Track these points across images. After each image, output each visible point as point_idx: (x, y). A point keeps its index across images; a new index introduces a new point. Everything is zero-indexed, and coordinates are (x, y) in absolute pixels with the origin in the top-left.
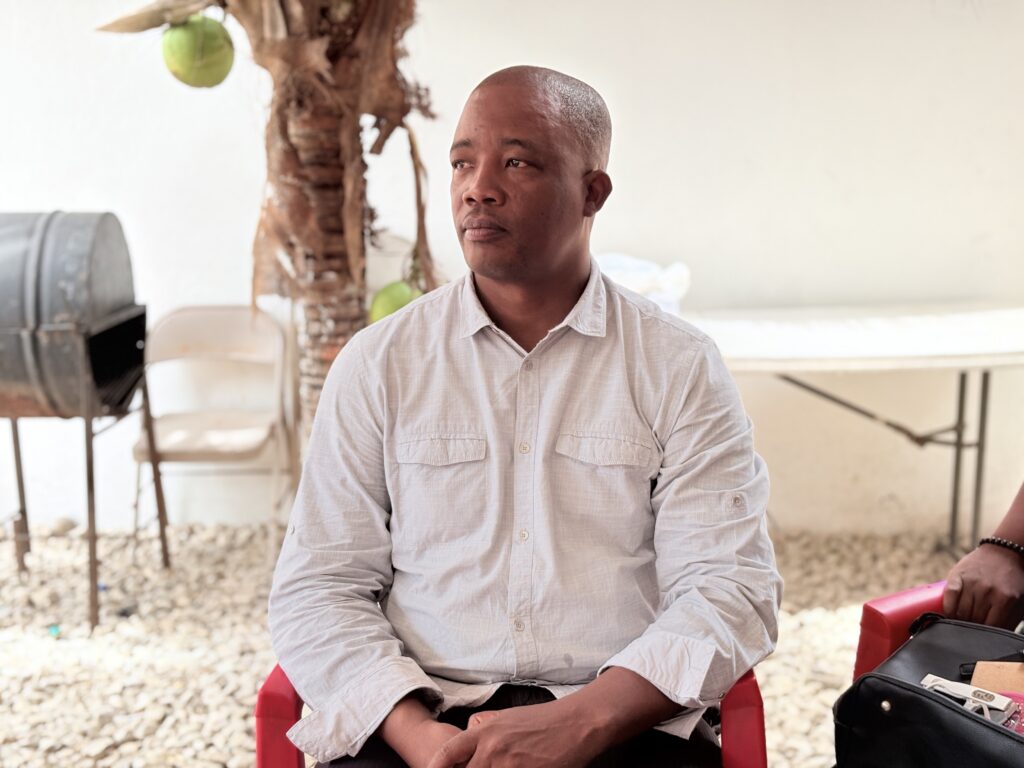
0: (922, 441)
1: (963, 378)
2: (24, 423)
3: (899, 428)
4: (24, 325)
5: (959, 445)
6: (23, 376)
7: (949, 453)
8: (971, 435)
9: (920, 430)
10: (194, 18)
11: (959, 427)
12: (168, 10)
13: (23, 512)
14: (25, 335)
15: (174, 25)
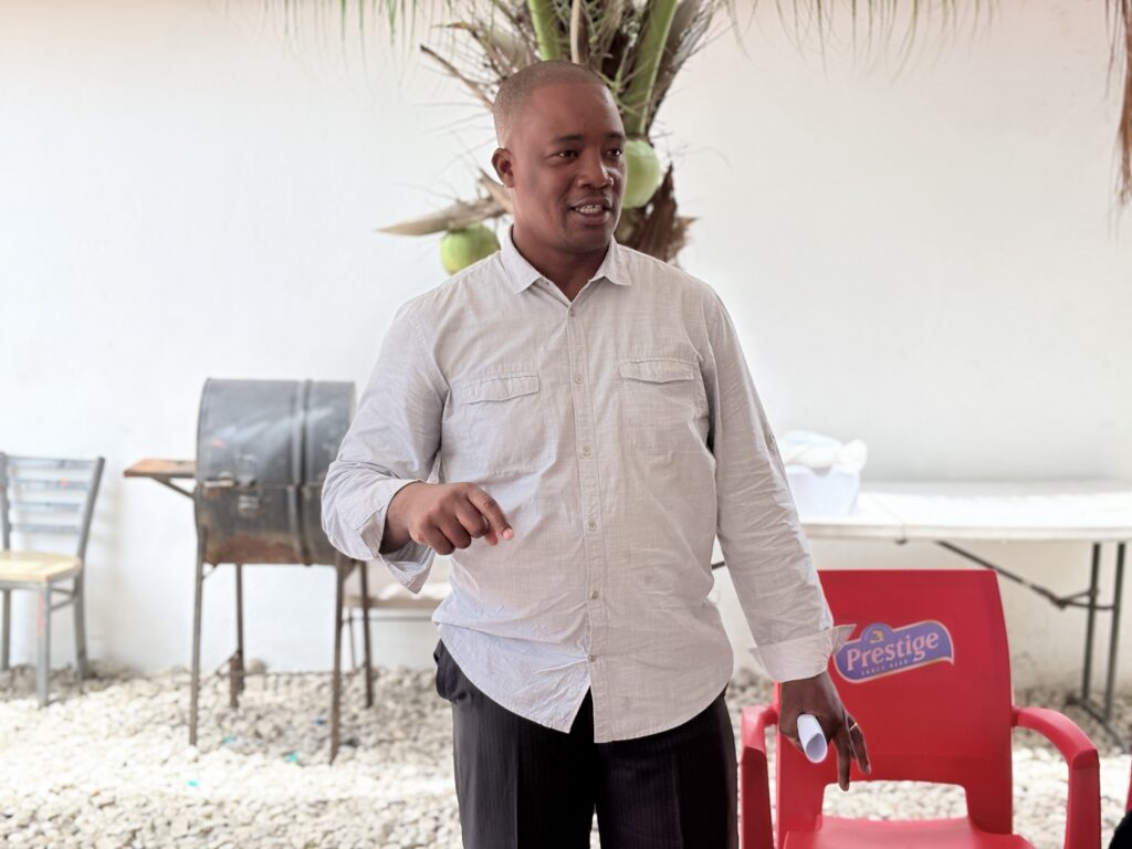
0: (1062, 603)
1: (1097, 549)
2: (248, 569)
3: (1042, 592)
4: (290, 481)
5: (1092, 607)
6: (283, 526)
7: (1084, 613)
8: (1105, 597)
9: (1061, 593)
10: (474, 226)
11: (1093, 592)
12: (453, 219)
13: (240, 652)
14: (291, 490)
15: (454, 232)
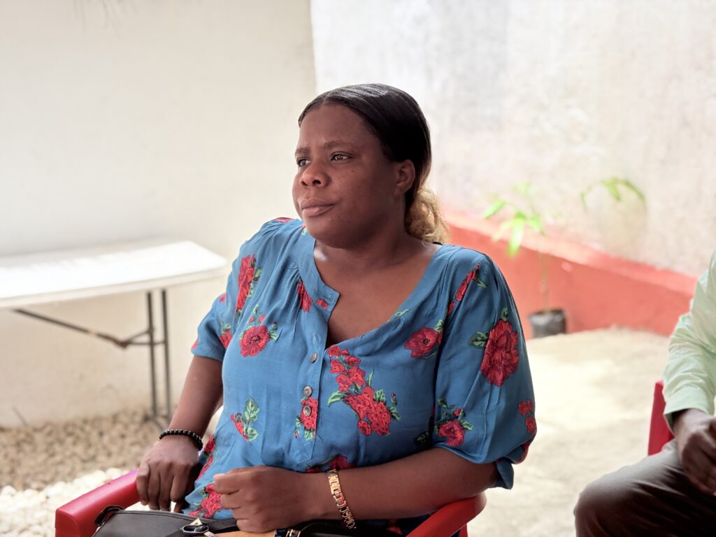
0: (124, 344)
1: (149, 297)
3: (107, 338)
5: (152, 344)
7: (146, 350)
8: (159, 336)
9: (122, 336)
11: (150, 331)
